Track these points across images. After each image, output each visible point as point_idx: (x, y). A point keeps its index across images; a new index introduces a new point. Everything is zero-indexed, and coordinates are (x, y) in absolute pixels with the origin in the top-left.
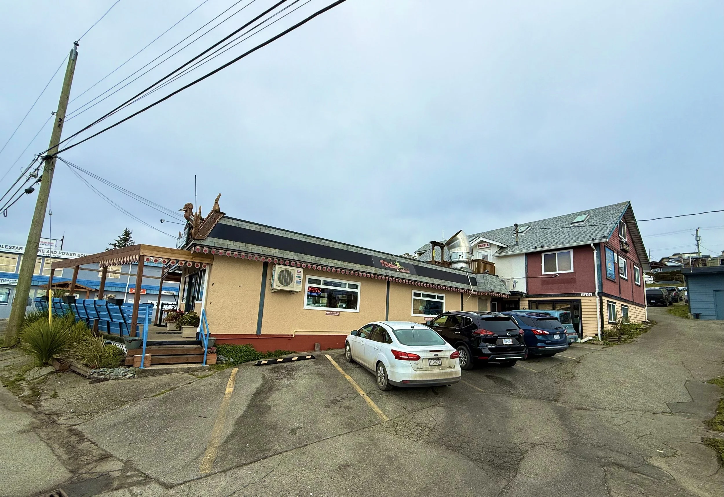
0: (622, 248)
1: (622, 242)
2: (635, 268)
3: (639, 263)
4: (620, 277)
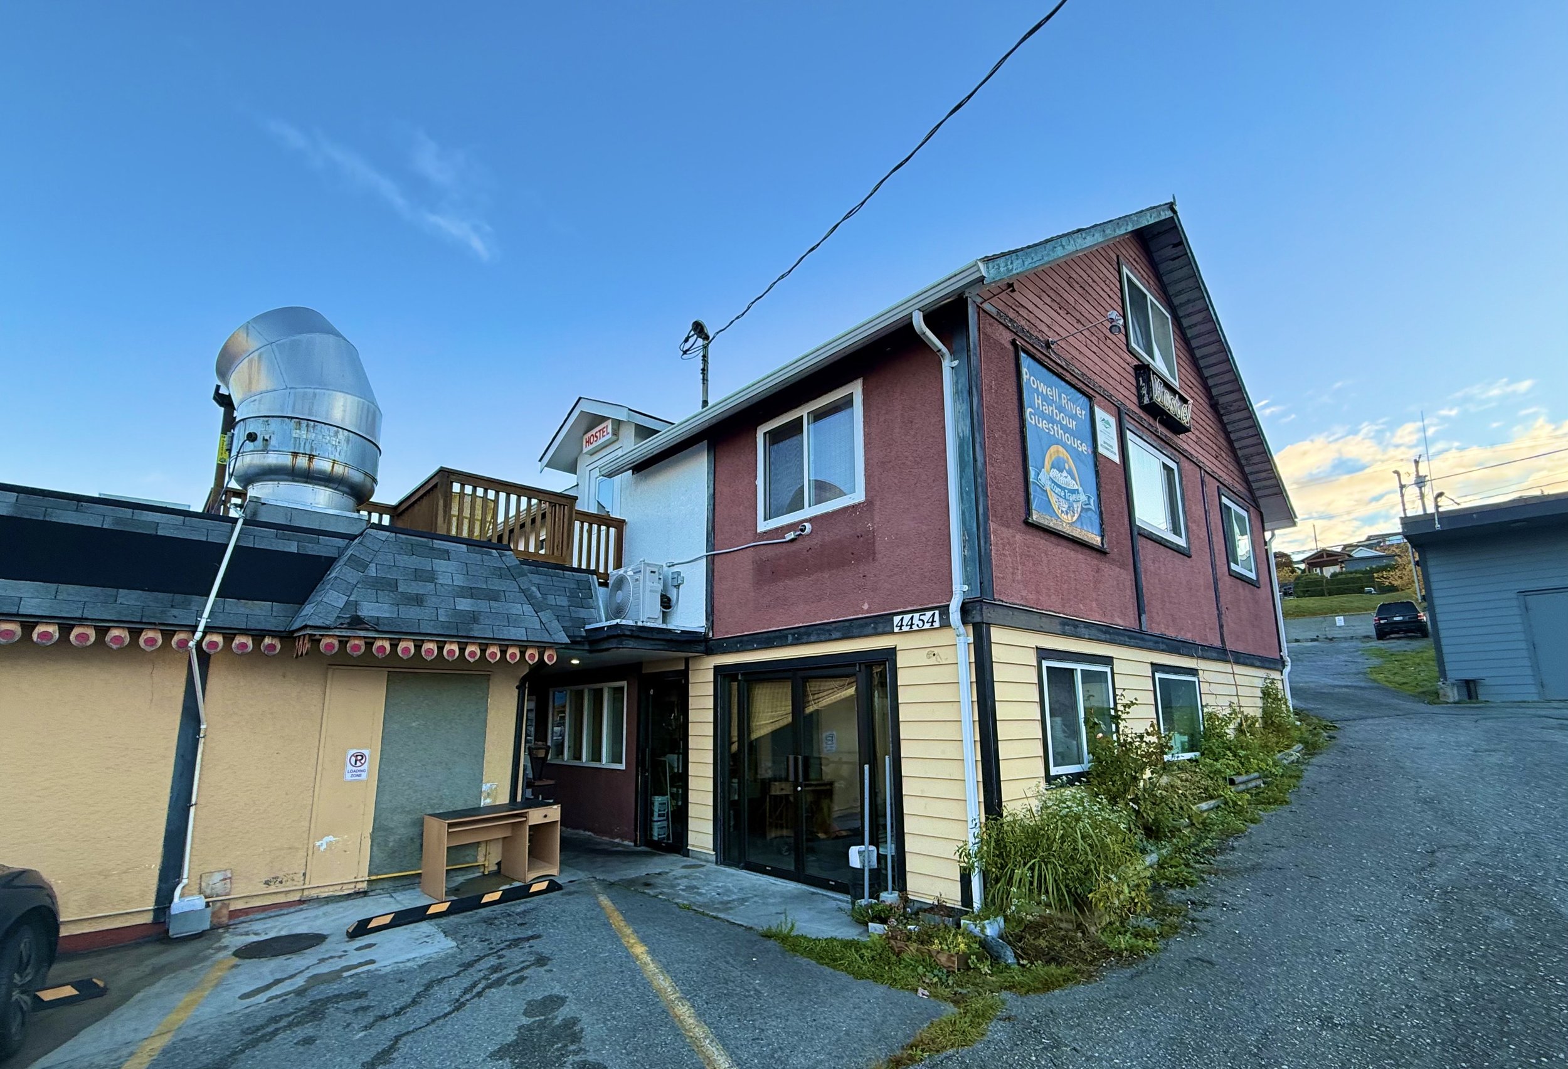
0: (1146, 401)
1: (1144, 372)
2: (1230, 508)
3: (1248, 494)
4: (1135, 533)
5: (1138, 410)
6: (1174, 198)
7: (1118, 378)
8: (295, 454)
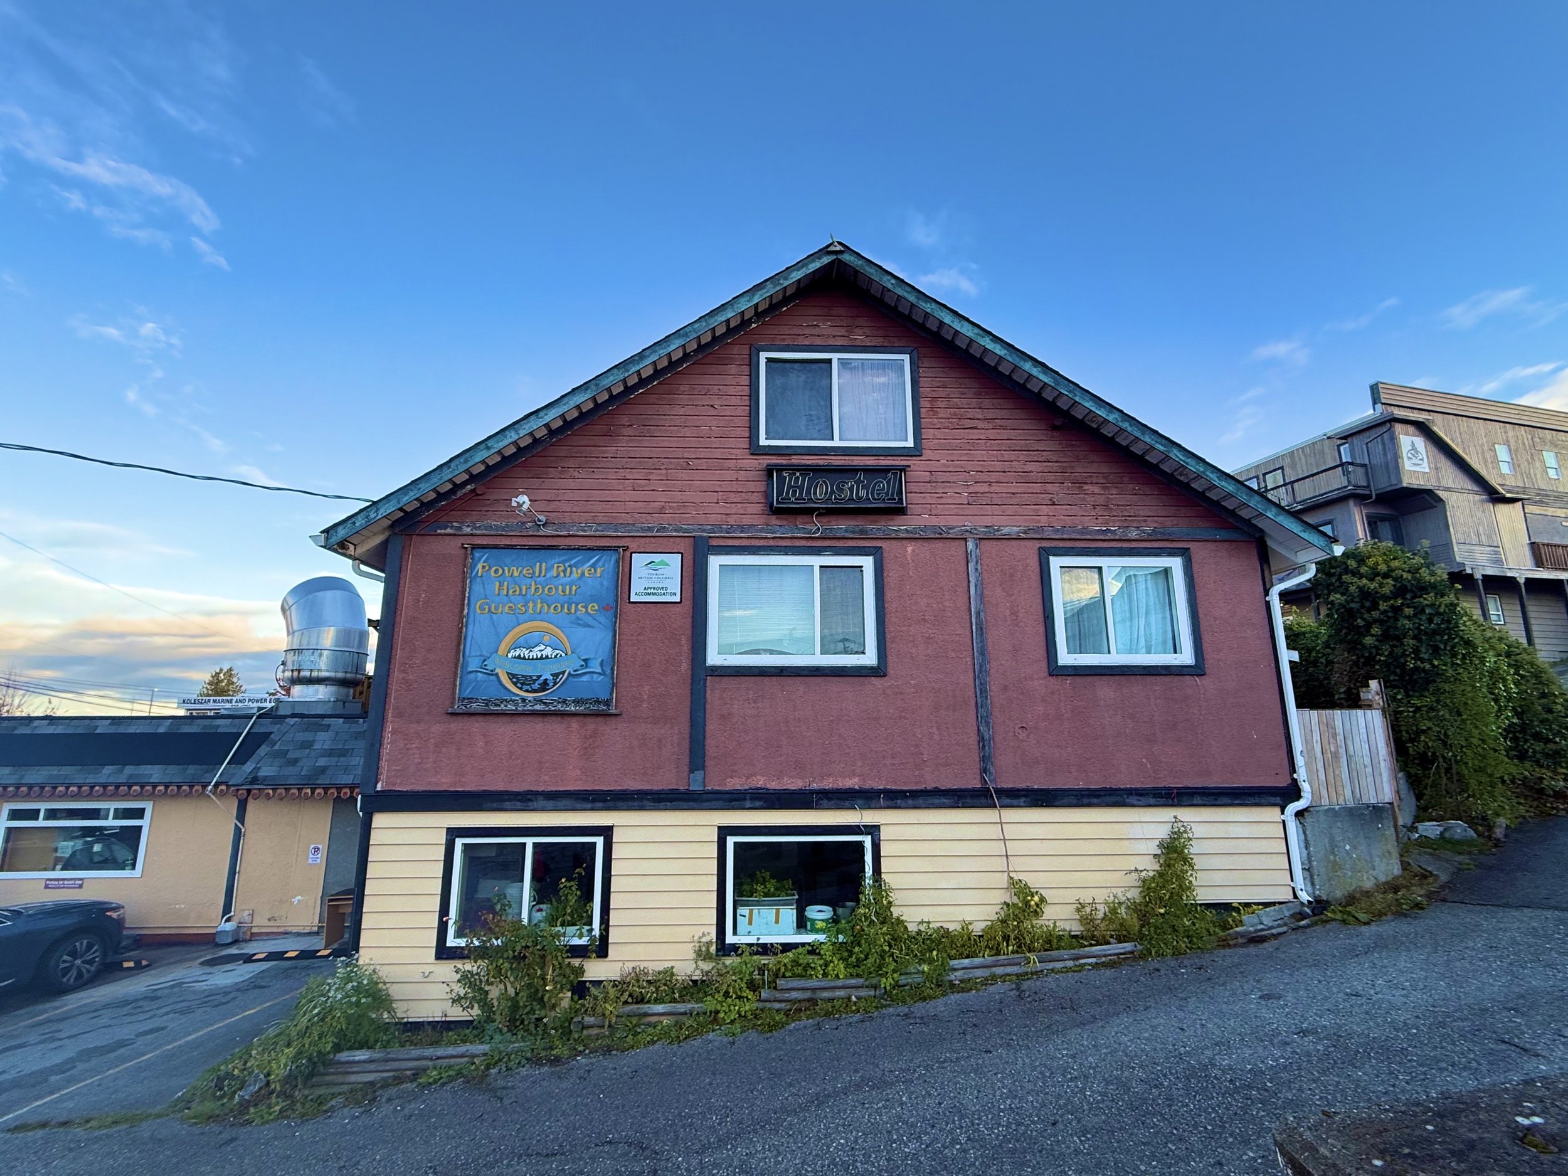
4: (702, 675)
5: (762, 520)
7: (714, 498)
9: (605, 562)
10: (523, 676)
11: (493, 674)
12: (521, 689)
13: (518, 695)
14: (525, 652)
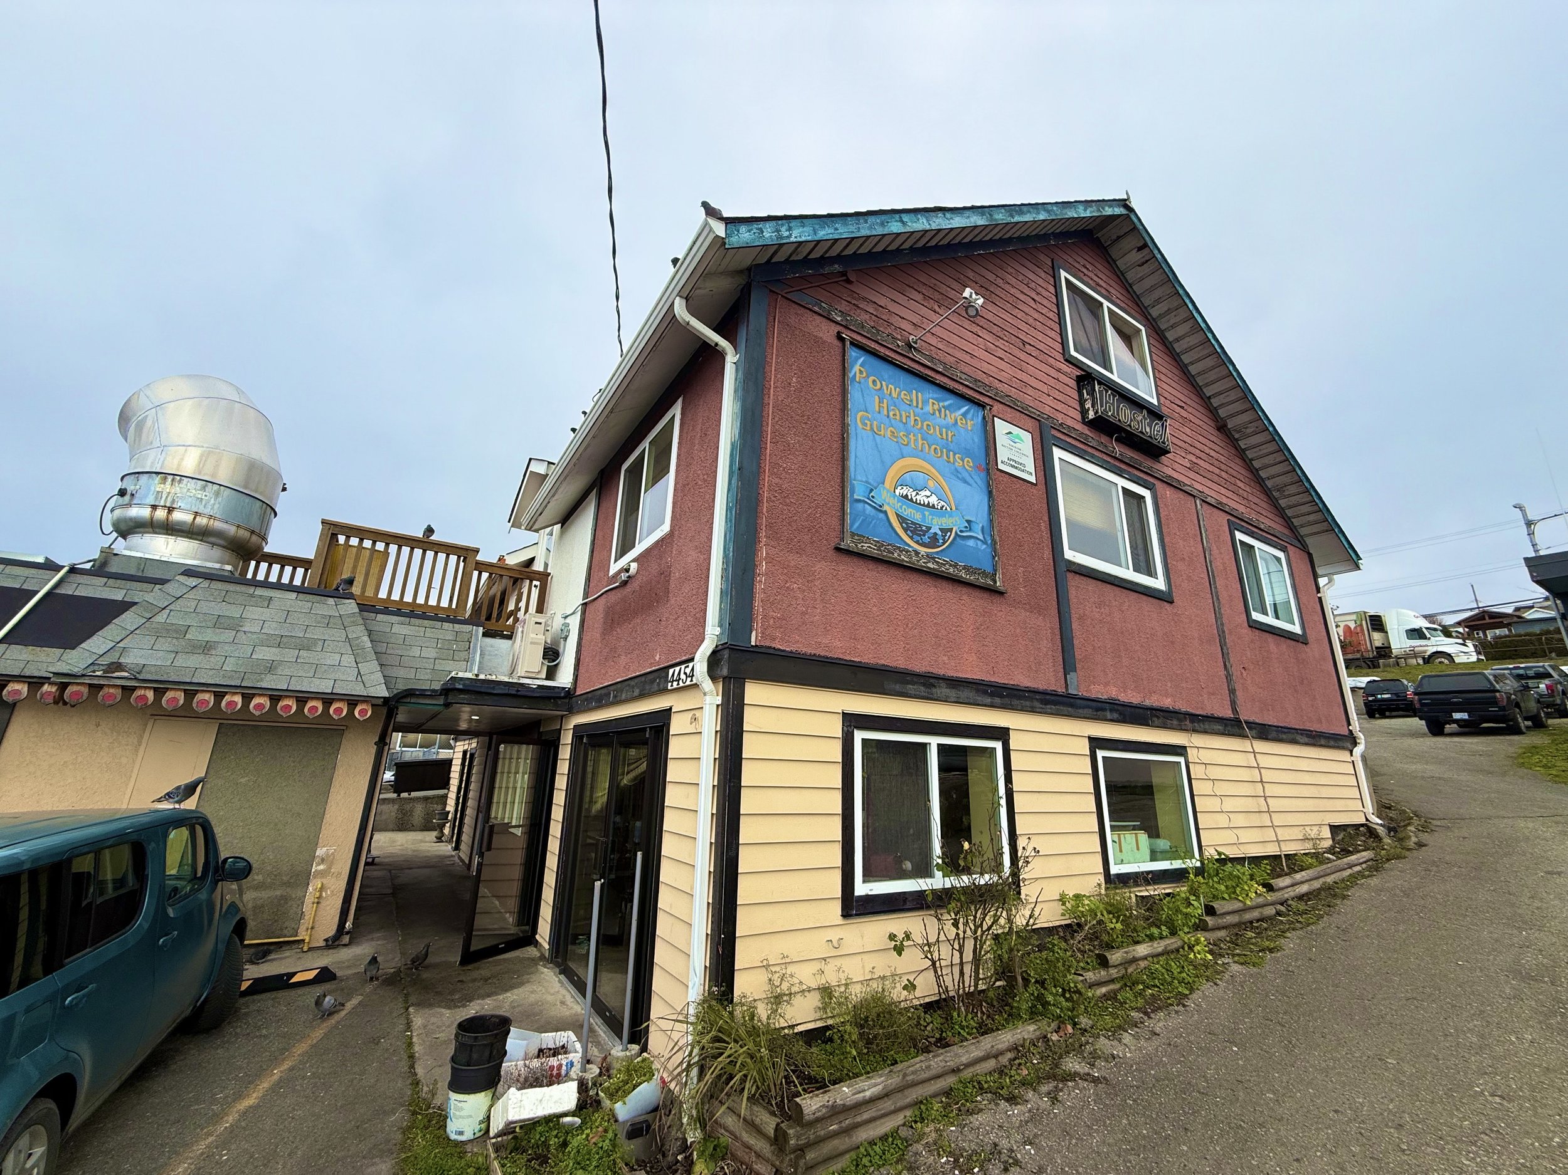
0: (1091, 415)
1: (1088, 383)
2: (1253, 547)
3: (1286, 531)
4: (1062, 568)
5: (1079, 427)
6: (1127, 194)
7: (1045, 389)
8: (154, 507)
9: (973, 415)
10: (913, 523)
11: (879, 509)
12: (911, 538)
13: (909, 546)
14: (912, 494)
